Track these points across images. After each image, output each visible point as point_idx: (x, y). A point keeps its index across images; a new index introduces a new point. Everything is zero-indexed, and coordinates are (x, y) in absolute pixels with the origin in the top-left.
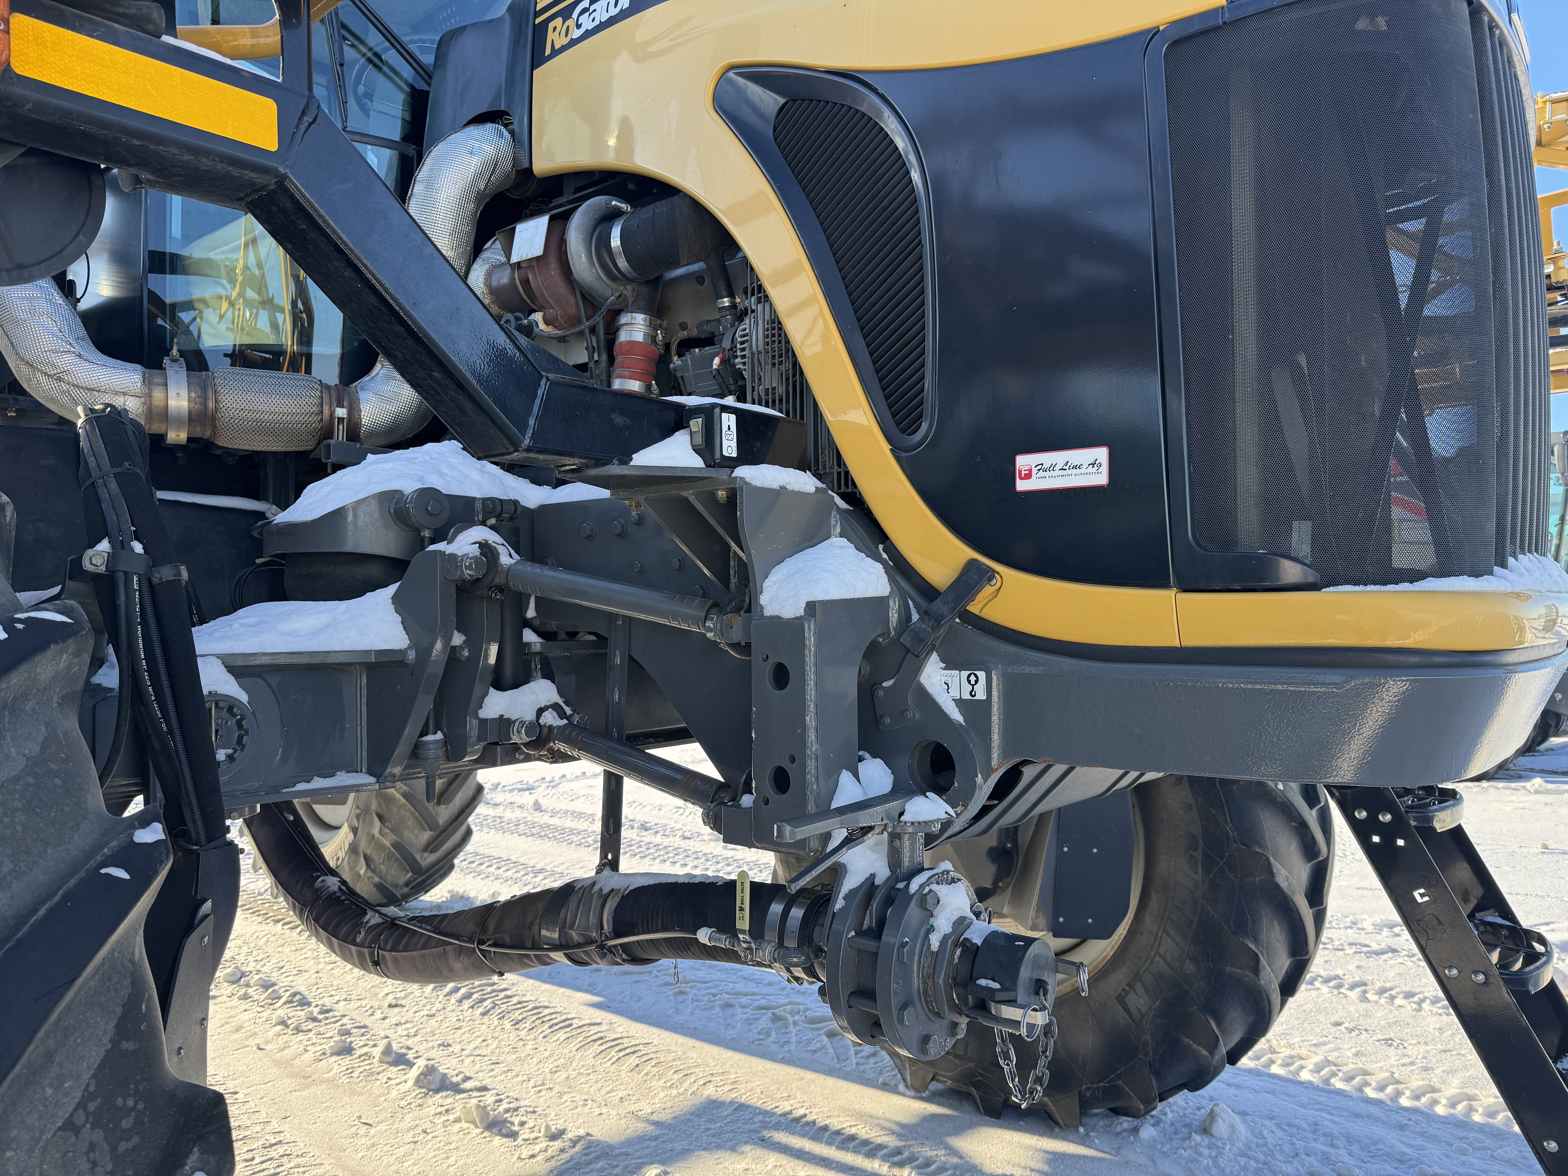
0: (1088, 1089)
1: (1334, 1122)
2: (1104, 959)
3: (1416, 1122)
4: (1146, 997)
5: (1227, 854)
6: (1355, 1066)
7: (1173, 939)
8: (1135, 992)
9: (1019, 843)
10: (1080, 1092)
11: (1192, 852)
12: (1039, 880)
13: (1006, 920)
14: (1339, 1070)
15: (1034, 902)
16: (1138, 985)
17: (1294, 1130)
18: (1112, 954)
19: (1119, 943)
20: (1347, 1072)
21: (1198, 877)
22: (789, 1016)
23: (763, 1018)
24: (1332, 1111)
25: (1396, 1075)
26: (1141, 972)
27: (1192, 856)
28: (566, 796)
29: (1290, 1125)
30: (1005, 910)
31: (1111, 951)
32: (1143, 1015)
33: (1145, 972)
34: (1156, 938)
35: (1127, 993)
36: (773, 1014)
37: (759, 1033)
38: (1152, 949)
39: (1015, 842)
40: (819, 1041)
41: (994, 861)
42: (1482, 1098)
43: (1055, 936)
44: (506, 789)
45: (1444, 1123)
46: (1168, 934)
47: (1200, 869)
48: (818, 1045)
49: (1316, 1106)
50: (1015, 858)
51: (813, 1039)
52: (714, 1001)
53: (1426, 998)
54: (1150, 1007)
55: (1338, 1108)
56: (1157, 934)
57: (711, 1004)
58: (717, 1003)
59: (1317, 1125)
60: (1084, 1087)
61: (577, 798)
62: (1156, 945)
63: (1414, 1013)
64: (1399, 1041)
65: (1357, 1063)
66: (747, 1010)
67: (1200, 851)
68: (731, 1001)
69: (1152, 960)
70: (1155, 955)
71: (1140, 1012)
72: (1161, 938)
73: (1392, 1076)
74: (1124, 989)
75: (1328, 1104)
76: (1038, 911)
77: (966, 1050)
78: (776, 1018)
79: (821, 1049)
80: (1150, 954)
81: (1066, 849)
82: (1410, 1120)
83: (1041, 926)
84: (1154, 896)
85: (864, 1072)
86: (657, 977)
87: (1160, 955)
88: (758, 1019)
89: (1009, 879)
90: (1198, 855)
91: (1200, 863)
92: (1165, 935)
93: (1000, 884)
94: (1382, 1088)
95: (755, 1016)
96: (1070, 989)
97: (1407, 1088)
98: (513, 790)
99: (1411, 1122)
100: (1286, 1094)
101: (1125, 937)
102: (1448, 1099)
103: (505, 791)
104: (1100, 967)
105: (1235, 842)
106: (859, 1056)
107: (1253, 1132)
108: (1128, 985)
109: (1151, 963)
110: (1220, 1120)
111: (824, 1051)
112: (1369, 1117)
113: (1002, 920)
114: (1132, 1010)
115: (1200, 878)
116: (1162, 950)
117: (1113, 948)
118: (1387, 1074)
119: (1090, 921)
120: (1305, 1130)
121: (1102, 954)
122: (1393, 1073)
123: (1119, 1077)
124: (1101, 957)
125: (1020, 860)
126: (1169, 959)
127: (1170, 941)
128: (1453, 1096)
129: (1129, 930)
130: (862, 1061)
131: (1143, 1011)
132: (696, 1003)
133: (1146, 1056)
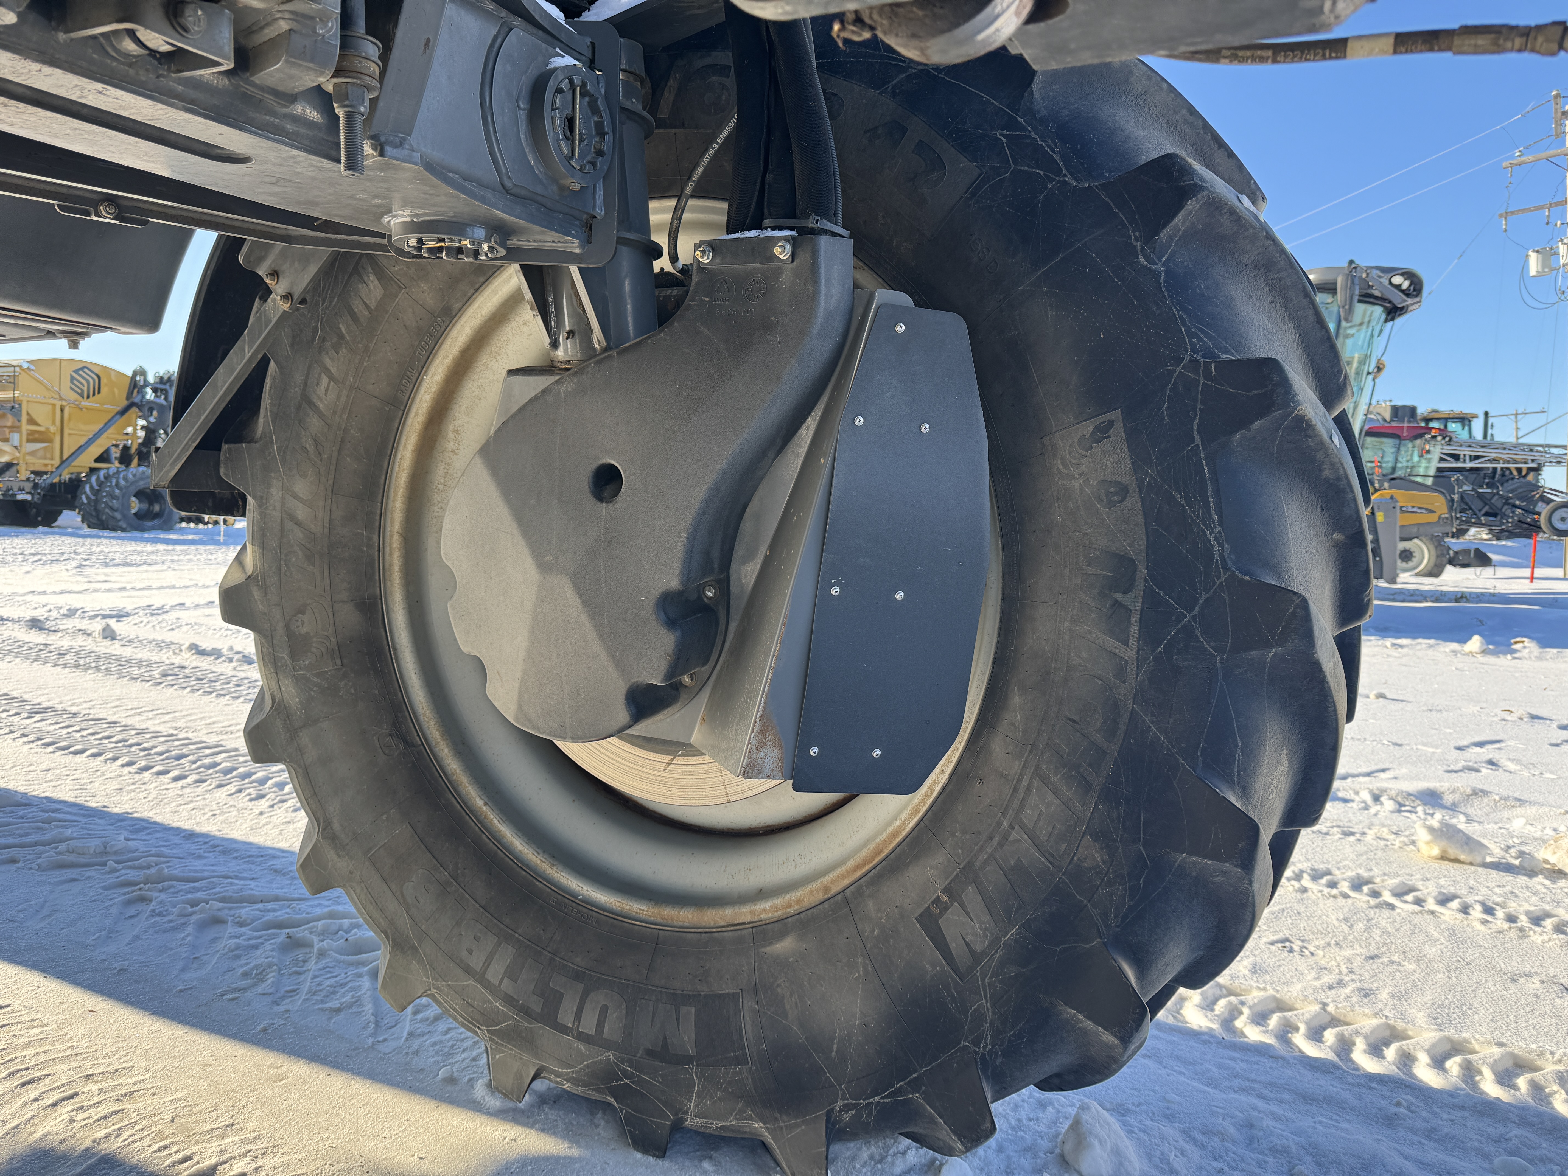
0: (847, 1108)
1: (1277, 1118)
2: (894, 835)
3: (1408, 1108)
4: (987, 918)
5: (1204, 597)
6: (1262, 993)
7: (1056, 793)
8: (963, 906)
9: (733, 589)
10: (829, 1114)
11: (1118, 596)
12: (771, 661)
13: (701, 760)
14: (1243, 1003)
15: (756, 710)
16: (970, 894)
17: (1216, 1142)
18: (912, 823)
19: (929, 802)
20: (1255, 1004)
21: (1129, 653)
22: (315, 939)
23: (268, 946)
24: (1265, 1092)
25: (1331, 1008)
26: (978, 864)
27: (1116, 603)
28: (164, 624)
29: (1207, 1132)
30: (696, 737)
31: (910, 818)
32: (976, 957)
33: (986, 862)
34: (1015, 790)
35: (945, 908)
36: (289, 937)
37: (245, 975)
38: (1004, 814)
39: (724, 585)
40: (352, 989)
41: (671, 624)
42: (1477, 1047)
43: (797, 788)
44: (86, 615)
45: (1455, 1107)
46: (1045, 780)
47: (1134, 632)
48: (347, 999)
49: (1237, 1083)
50: (722, 622)
51: (343, 985)
52: (191, 914)
53: (1302, 872)
54: (995, 941)
55: (1272, 1084)
56: (1020, 780)
57: (183, 920)
58: (194, 918)
59: (1251, 1126)
60: (840, 1103)
61: (178, 627)
62: (1016, 804)
63: (1299, 895)
64: (1300, 943)
65: (1264, 989)
66: (243, 929)
67: (1138, 592)
68: (222, 914)
69: (1005, 838)
70: (1011, 827)
71: (972, 952)
72: (1028, 789)
73: (1325, 1010)
74: (937, 901)
75: (1253, 1076)
76: (762, 732)
77: (600, 1024)
78: (294, 944)
79: (350, 1005)
80: (999, 824)
81: (835, 591)
82: (1398, 1104)
83: (769, 765)
84: (1016, 699)
85: (416, 1053)
86: (114, 871)
87: (1023, 827)
88: (256, 947)
89: (706, 669)
90: (1134, 600)
91: (1135, 619)
92: (1036, 782)
93: (686, 679)
94: (1316, 1035)
95: (252, 942)
96: (821, 897)
97: (1357, 1033)
98: (96, 616)
99: (1402, 1110)
100: (1178, 1058)
101: (944, 788)
102: (1428, 1051)
103: (83, 618)
104: (886, 851)
105: (1226, 568)
106: (419, 1017)
107: (1150, 1157)
108: (947, 890)
109: (1001, 845)
110: (1096, 1143)
111: (354, 1009)
112: (1328, 1100)
113: (692, 760)
114: (953, 946)
115: (1134, 654)
116: (1029, 815)
117: (916, 811)
118: (1316, 1008)
119: (877, 753)
120: (1234, 1142)
121: (890, 823)
122: (1325, 1005)
123: (915, 1085)
124: (890, 830)
125: (733, 626)
126: (1043, 835)
127: (1050, 796)
128: (1433, 1046)
129: (953, 773)
130: (422, 1028)
131: (978, 948)
132: (157, 919)
133: (976, 1043)
